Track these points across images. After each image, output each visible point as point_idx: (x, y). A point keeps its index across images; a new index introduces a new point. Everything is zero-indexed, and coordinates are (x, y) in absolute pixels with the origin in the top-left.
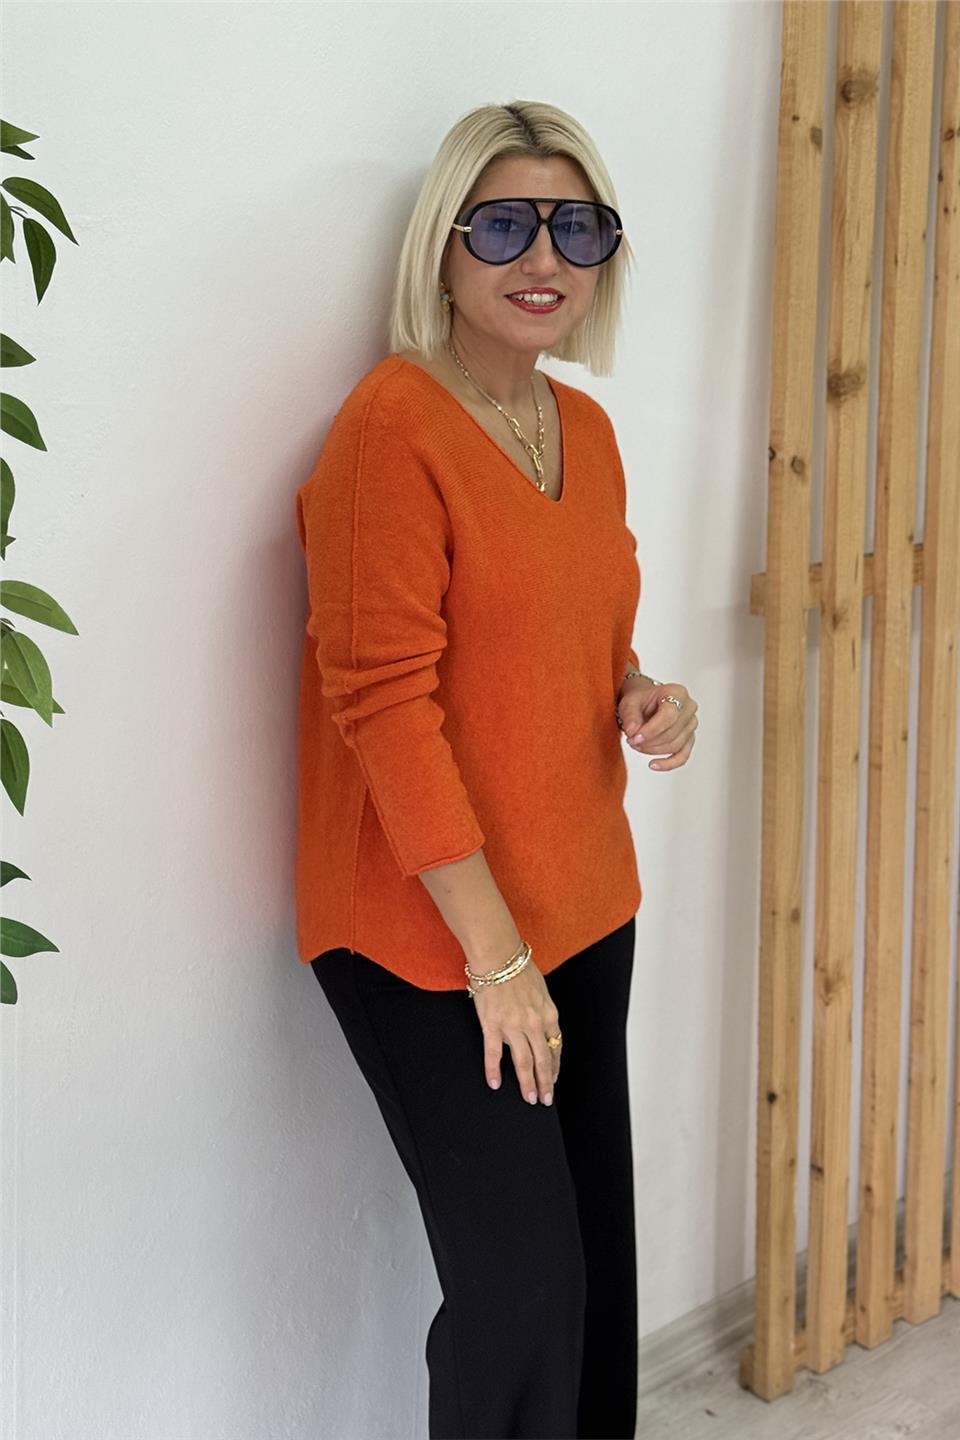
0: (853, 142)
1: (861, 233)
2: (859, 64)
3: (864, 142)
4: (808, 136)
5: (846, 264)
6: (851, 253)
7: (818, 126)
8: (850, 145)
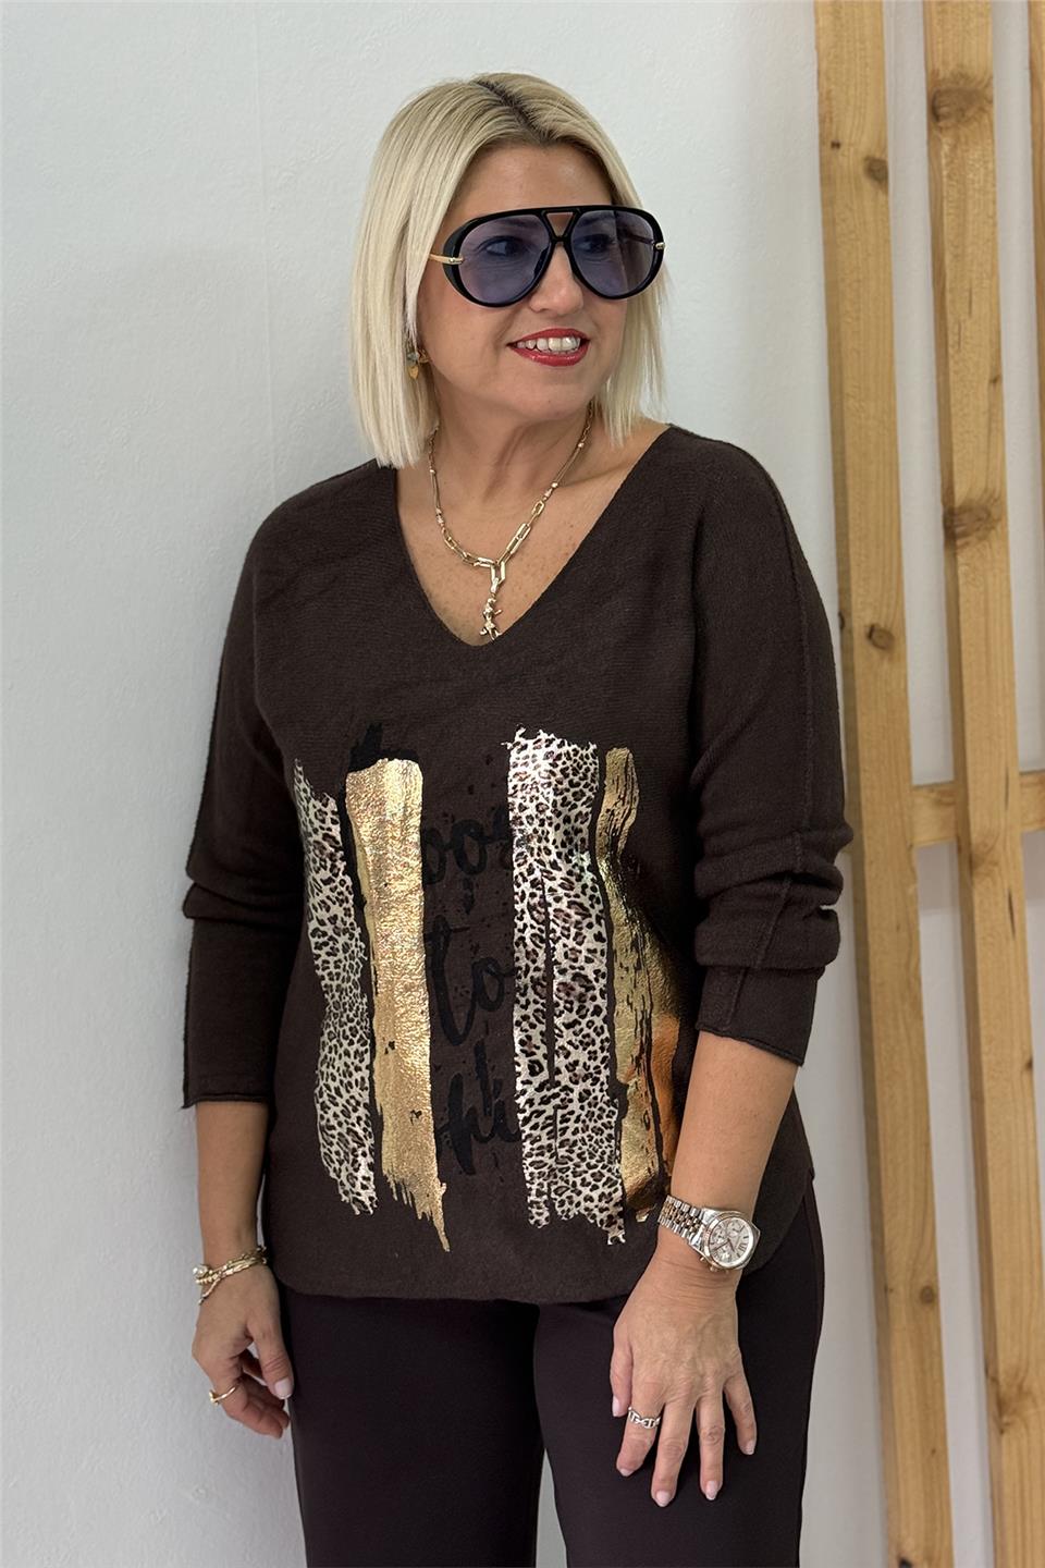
1: (974, 307)
3: (971, 176)
4: (861, 169)
6: (960, 333)
7: (877, 155)
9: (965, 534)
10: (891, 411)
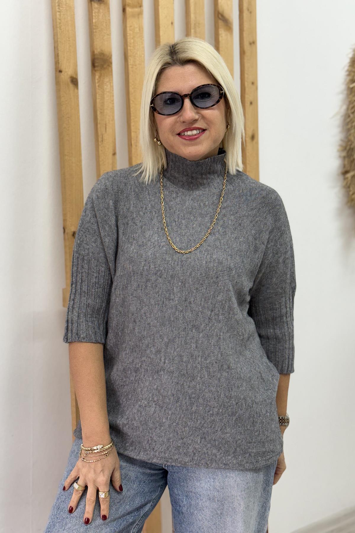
0: (98, 86)
1: (107, 129)
2: (99, 50)
3: (105, 87)
4: (69, 80)
5: (100, 143)
6: (102, 138)
7: (75, 76)
8: (97, 87)
10: (80, 161)
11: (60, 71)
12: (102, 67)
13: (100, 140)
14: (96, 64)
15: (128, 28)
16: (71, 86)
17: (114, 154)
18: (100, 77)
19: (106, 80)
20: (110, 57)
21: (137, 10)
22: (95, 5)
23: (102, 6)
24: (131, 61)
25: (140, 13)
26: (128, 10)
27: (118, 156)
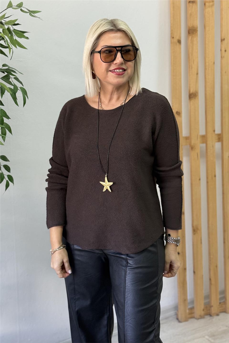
1: (194, 62)
2: (192, 25)
3: (194, 42)
4: (177, 41)
5: (190, 69)
7: (180, 39)
9: (192, 98)
10: (181, 78)
11: (173, 38)
12: (193, 33)
13: (191, 67)
14: (190, 32)
15: (206, 13)
16: (178, 44)
17: (197, 74)
18: (192, 38)
19: (195, 39)
20: (197, 28)
21: (211, 4)
22: (191, 4)
23: (194, 4)
24: (207, 29)
25: (213, 5)
26: (207, 4)
27: (199, 75)
